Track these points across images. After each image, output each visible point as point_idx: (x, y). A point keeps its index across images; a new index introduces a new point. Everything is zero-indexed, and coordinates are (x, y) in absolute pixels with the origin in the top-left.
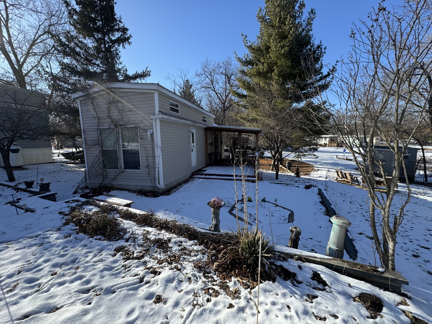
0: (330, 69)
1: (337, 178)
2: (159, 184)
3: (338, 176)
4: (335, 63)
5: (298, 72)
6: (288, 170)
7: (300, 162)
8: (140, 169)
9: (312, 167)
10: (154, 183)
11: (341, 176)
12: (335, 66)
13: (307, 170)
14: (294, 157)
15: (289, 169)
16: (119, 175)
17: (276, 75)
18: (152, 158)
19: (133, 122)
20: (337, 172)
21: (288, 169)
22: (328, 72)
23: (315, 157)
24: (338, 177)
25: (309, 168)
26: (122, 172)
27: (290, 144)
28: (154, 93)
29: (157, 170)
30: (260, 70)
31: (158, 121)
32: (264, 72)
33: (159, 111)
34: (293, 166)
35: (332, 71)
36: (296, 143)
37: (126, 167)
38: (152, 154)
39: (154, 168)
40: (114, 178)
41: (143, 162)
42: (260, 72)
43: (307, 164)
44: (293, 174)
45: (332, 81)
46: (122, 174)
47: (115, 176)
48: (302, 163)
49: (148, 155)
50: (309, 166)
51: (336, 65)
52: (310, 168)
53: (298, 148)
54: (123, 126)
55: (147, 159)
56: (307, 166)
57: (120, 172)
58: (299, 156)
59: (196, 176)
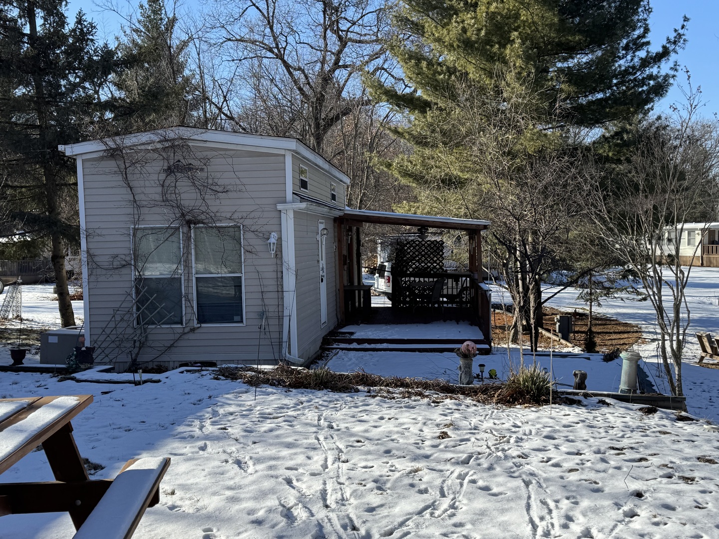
0: (668, 39)
1: (702, 358)
2: (290, 353)
3: (704, 350)
4: (682, 22)
5: (580, 40)
6: (563, 341)
7: (597, 319)
8: (242, 322)
9: (637, 332)
10: (280, 351)
11: (709, 350)
12: (681, 31)
13: (622, 342)
14: (578, 298)
15: (565, 338)
16: (186, 337)
17: (519, 56)
18: (275, 295)
19: (228, 215)
20: (700, 338)
21: (563, 338)
22: (664, 47)
23: (640, 297)
24: (704, 354)
25: (626, 335)
26: (193, 330)
27: (564, 260)
28: (284, 156)
29: (286, 320)
30: (469, 34)
31: (291, 214)
32: (479, 39)
33: (293, 193)
34: (578, 332)
35: (675, 43)
36: (584, 256)
37: (202, 319)
38: (276, 287)
39: (280, 318)
40: (169, 347)
41: (249, 303)
42: (469, 39)
43: (620, 324)
44: (577, 350)
45: (674, 76)
46: (191, 336)
47: (172, 342)
48: (605, 320)
49: (266, 289)
50: (629, 329)
51: (683, 27)
52: (630, 335)
53: (587, 272)
54: (203, 223)
55: (263, 298)
56: (621, 329)
57: (187, 330)
58: (591, 298)
59: (335, 346)
